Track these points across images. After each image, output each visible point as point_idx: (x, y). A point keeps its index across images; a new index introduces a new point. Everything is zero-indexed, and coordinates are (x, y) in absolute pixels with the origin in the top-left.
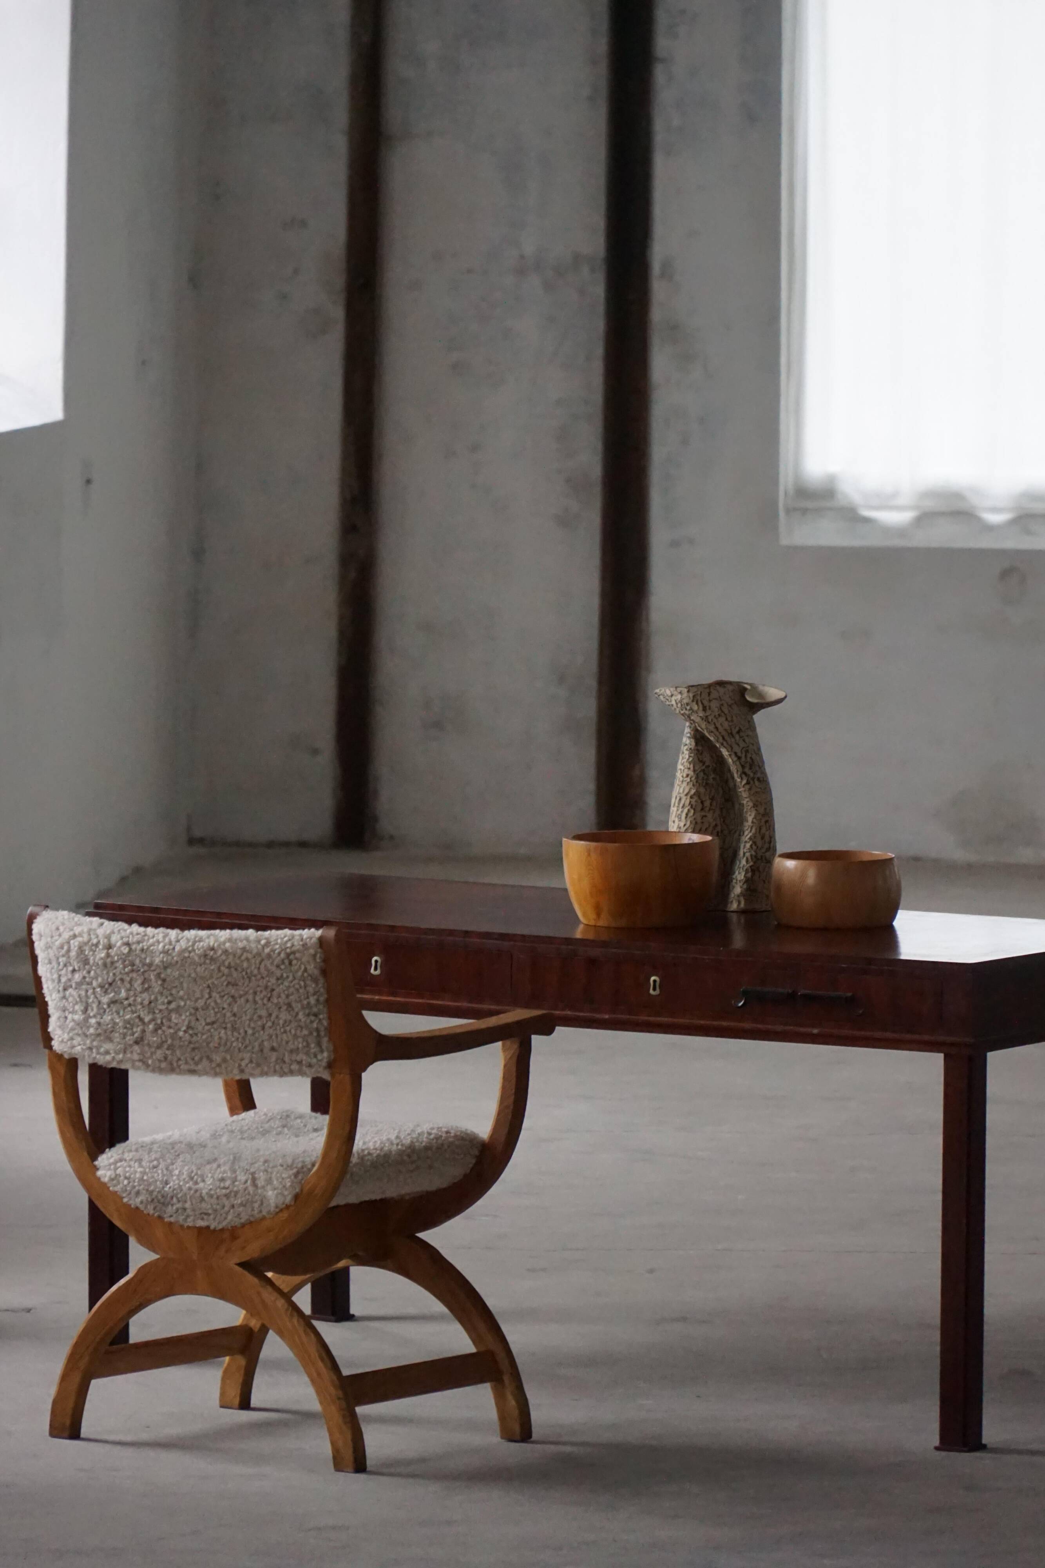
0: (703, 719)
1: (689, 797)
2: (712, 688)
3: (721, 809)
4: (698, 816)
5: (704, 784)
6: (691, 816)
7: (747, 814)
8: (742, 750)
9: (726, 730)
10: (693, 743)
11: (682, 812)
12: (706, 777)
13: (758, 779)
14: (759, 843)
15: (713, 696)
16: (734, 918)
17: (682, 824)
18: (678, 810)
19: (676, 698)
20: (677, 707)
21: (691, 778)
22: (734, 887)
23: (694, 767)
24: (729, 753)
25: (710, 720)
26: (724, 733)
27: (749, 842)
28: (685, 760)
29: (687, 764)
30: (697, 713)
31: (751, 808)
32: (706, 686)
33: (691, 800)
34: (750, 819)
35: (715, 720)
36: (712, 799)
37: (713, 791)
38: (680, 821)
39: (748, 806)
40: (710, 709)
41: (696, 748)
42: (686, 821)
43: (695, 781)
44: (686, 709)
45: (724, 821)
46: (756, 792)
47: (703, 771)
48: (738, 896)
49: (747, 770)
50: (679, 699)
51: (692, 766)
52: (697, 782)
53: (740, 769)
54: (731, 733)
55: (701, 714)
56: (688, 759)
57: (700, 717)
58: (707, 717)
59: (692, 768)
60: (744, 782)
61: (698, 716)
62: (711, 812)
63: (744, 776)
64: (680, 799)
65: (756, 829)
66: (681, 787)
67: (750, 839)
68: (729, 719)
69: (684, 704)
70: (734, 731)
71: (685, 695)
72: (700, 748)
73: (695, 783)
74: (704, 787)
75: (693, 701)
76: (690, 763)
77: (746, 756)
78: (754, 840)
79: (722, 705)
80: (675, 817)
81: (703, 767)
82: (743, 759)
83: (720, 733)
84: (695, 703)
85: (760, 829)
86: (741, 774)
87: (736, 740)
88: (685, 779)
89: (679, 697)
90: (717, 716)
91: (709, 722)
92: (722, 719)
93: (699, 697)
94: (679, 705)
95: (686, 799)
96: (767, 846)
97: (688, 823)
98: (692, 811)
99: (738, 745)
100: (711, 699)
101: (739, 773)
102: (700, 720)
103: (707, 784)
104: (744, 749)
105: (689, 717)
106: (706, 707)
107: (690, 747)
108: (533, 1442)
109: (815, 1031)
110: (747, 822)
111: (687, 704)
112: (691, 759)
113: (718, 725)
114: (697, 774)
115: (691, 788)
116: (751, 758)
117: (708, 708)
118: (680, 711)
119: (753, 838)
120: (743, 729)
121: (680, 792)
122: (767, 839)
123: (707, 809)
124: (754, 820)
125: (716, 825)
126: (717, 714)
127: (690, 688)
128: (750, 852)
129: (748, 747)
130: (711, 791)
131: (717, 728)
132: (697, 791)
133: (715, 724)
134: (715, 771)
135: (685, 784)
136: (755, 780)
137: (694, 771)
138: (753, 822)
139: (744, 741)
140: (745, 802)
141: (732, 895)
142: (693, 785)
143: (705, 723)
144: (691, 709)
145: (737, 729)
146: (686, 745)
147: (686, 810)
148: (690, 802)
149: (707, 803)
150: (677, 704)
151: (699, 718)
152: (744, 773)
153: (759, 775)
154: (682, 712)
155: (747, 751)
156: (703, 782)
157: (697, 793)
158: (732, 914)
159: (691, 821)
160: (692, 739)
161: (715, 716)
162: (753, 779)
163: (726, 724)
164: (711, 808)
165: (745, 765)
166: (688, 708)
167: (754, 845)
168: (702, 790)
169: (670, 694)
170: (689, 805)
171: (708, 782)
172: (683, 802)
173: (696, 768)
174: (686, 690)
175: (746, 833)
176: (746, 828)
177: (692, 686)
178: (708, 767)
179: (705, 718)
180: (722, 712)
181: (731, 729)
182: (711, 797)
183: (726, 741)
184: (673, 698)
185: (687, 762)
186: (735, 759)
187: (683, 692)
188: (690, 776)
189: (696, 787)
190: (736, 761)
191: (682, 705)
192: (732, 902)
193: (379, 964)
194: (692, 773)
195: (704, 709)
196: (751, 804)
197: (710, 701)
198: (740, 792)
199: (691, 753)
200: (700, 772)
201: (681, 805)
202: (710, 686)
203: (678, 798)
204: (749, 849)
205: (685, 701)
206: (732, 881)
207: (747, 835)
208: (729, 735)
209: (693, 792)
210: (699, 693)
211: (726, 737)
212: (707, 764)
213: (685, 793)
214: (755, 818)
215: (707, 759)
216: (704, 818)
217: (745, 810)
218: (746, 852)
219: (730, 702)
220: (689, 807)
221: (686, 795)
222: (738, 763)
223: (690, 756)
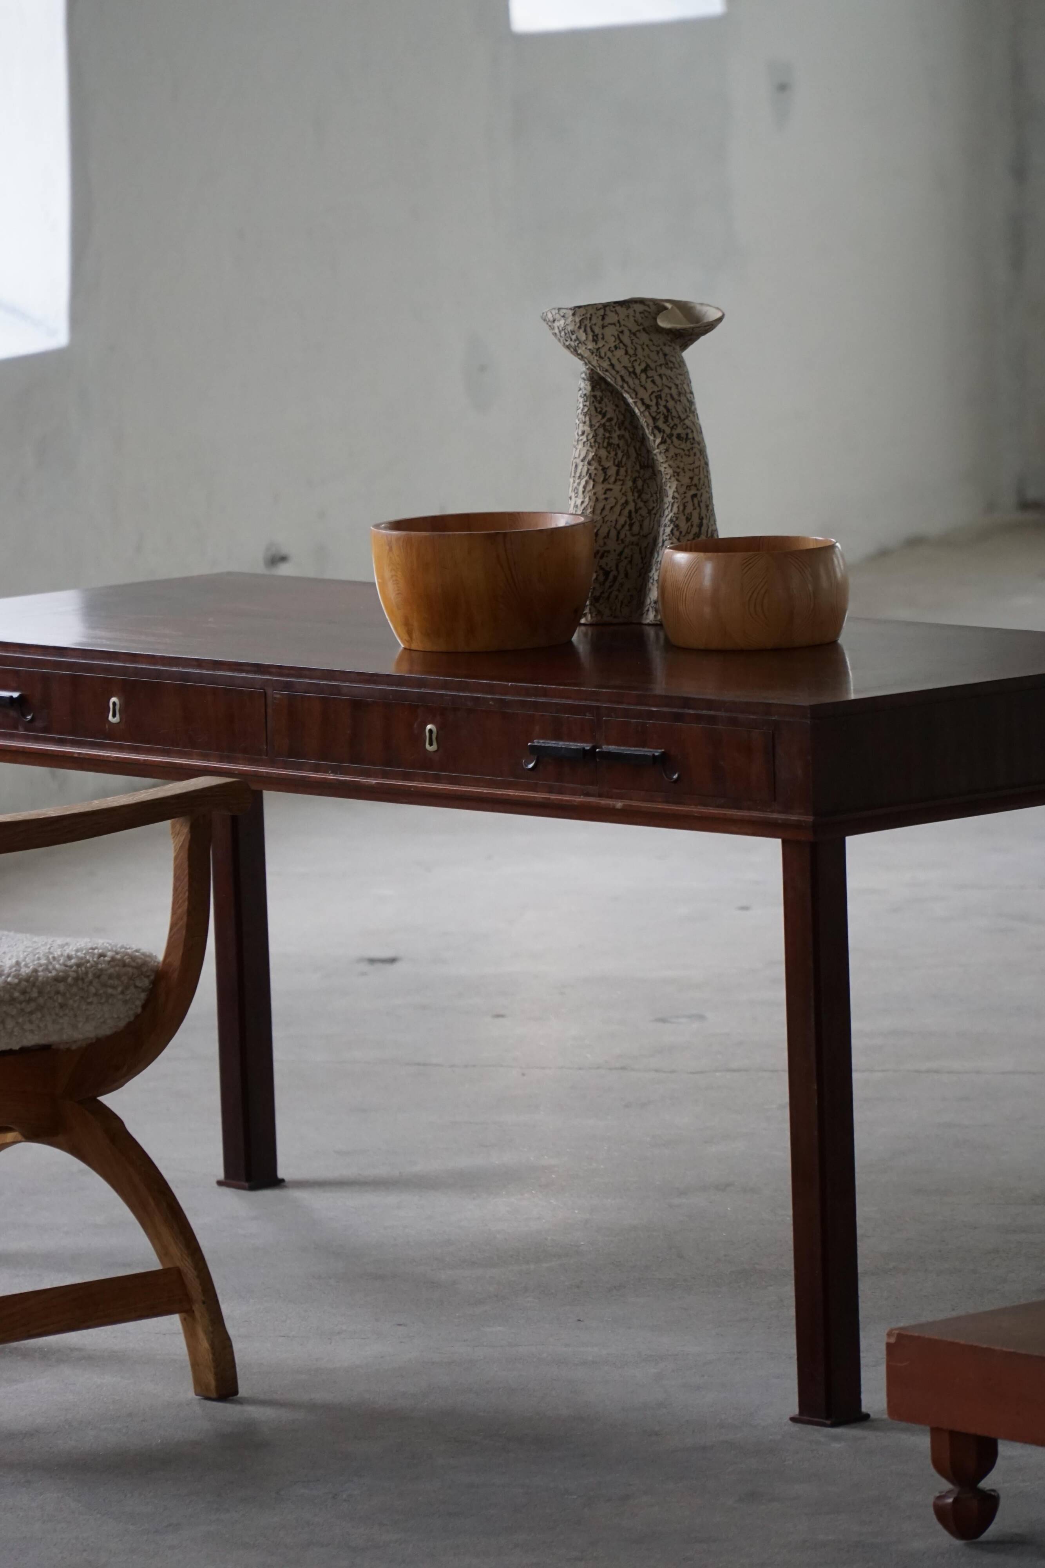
0: (592, 353)
1: (586, 463)
2: (607, 309)
3: (634, 481)
4: (600, 488)
5: (605, 444)
6: (590, 491)
7: (666, 486)
8: (650, 395)
9: (625, 367)
10: (589, 388)
11: (579, 484)
12: (607, 435)
13: (679, 437)
14: (683, 526)
15: (608, 320)
16: (651, 632)
17: (579, 502)
18: (574, 482)
19: (558, 325)
20: (561, 336)
21: (587, 437)
22: (650, 589)
23: (590, 420)
24: (634, 400)
25: (603, 355)
26: (623, 372)
27: (669, 526)
28: (579, 411)
29: (581, 417)
30: (586, 344)
31: (671, 477)
32: (600, 306)
33: (589, 467)
34: (670, 493)
35: (609, 354)
36: (619, 465)
37: (620, 454)
38: (576, 497)
39: (667, 474)
40: (603, 338)
41: (592, 393)
42: (584, 497)
43: (592, 440)
44: (571, 340)
45: (639, 497)
46: (676, 455)
47: (604, 425)
48: (655, 602)
49: (660, 423)
50: (562, 326)
51: (587, 419)
52: (595, 441)
53: (651, 421)
54: (634, 373)
55: (591, 345)
56: (582, 410)
57: (590, 349)
58: (598, 349)
59: (588, 423)
60: (658, 441)
61: (586, 348)
62: (619, 483)
63: (656, 432)
64: (576, 466)
65: (678, 507)
66: (576, 449)
67: (671, 521)
68: (631, 352)
69: (568, 332)
70: (638, 371)
71: (570, 318)
72: (598, 394)
73: (593, 444)
74: (606, 448)
75: (580, 328)
76: (585, 415)
77: (657, 404)
78: (677, 522)
79: (622, 332)
80: (572, 492)
81: (603, 421)
82: (654, 409)
83: (618, 372)
84: (581, 331)
85: (685, 507)
86: (652, 429)
87: (640, 382)
88: (581, 438)
89: (562, 322)
90: (613, 349)
91: (601, 357)
92: (620, 353)
93: (587, 322)
94: (563, 333)
95: (583, 466)
96: (695, 530)
97: (587, 500)
98: (591, 483)
99: (645, 388)
100: (606, 324)
101: (651, 428)
102: (590, 354)
103: (609, 444)
104: (655, 394)
105: (575, 350)
106: (597, 336)
107: (584, 393)
108: (241, 1402)
109: (619, 805)
110: (667, 496)
111: (573, 332)
112: (586, 410)
113: (614, 361)
114: (595, 430)
115: (588, 450)
116: (665, 407)
117: (600, 336)
118: (565, 341)
119: (674, 519)
120: (653, 365)
121: (576, 456)
122: (695, 520)
123: (612, 479)
124: (676, 495)
125: (627, 502)
126: (612, 345)
127: (577, 309)
128: (670, 539)
129: (660, 391)
130: (616, 454)
131: (612, 365)
132: (596, 455)
133: (610, 360)
134: (621, 425)
135: (580, 446)
136: (674, 438)
137: (591, 426)
138: (673, 498)
139: (653, 382)
140: (662, 469)
141: (648, 601)
142: (591, 446)
143: (596, 358)
144: (577, 339)
145: (643, 366)
146: (580, 389)
147: (583, 482)
148: (588, 470)
149: (612, 471)
150: (560, 332)
151: (588, 351)
152: (657, 428)
153: (679, 430)
154: (567, 343)
155: (659, 397)
156: (604, 442)
157: (597, 458)
158: (647, 628)
159: (589, 497)
160: (587, 382)
161: (609, 350)
162: (671, 435)
163: (625, 361)
164: (618, 478)
165: (658, 417)
166: (574, 337)
167: (676, 529)
168: (603, 453)
169: (551, 319)
170: (587, 475)
171: (611, 441)
172: (579, 471)
173: (593, 423)
174: (571, 312)
175: (666, 512)
176: (666, 506)
177: (580, 307)
178: (610, 420)
179: (595, 351)
180: (621, 342)
181: (633, 367)
182: (616, 463)
183: (627, 383)
184: (556, 324)
185: (581, 413)
186: (643, 408)
187: (566, 316)
188: (585, 435)
189: (594, 449)
190: (644, 411)
191: (566, 334)
192: (648, 610)
193: (117, 707)
194: (589, 429)
195: (595, 340)
196: (670, 471)
197: (603, 327)
198: (655, 455)
199: (586, 401)
200: (599, 427)
201: (578, 475)
202: (605, 306)
203: (574, 465)
204: (669, 535)
205: (570, 328)
206: (649, 581)
207: (668, 514)
208: (630, 375)
209: (591, 455)
210: (588, 316)
211: (627, 378)
212: (608, 416)
213: (581, 457)
214: (677, 491)
215: (610, 409)
216: (608, 492)
217: (664, 480)
218: (666, 540)
219: (635, 328)
220: (586, 478)
221: (582, 461)
222: (647, 413)
223: (585, 406)
